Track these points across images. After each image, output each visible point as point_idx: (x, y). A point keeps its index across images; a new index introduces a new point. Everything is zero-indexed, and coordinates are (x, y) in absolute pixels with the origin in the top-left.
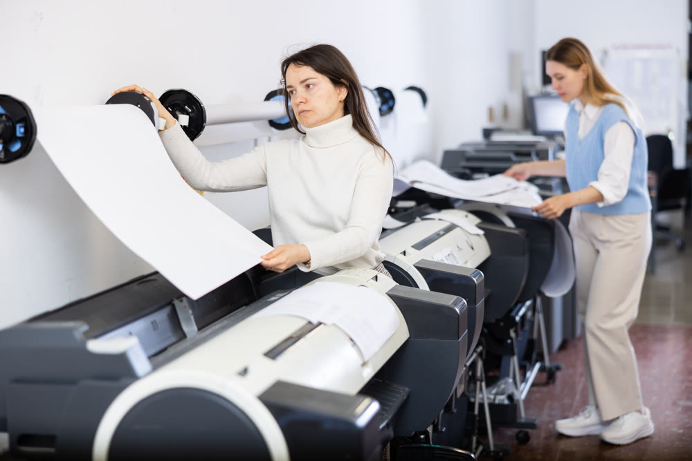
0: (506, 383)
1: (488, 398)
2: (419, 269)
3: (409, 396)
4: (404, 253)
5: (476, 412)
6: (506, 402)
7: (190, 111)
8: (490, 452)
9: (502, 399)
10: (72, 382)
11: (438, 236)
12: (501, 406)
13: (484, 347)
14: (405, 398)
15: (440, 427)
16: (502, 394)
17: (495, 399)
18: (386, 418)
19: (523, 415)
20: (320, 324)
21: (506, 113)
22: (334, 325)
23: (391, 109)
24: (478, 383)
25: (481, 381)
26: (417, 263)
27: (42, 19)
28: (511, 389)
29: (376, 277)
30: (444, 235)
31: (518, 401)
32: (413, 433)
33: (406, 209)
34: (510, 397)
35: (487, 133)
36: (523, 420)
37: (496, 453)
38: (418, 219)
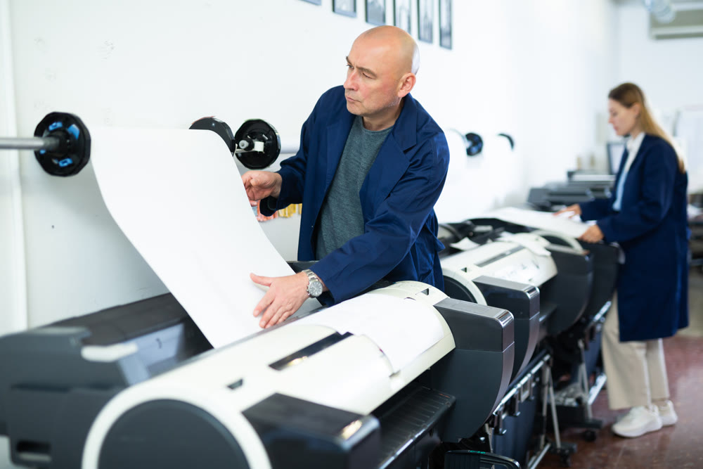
0: (575, 388)
1: (556, 401)
2: (477, 284)
3: (454, 405)
4: (465, 270)
5: (545, 413)
6: (575, 404)
7: (267, 138)
8: (556, 449)
9: (571, 402)
10: (64, 389)
11: (503, 255)
12: (570, 408)
13: (551, 356)
14: (449, 406)
15: (501, 430)
16: (571, 396)
17: (564, 401)
18: (424, 427)
19: (590, 415)
20: (348, 334)
21: (592, 161)
22: (363, 335)
23: (480, 150)
24: (546, 388)
25: (549, 386)
26: (476, 279)
27: (112, 48)
28: (580, 394)
29: (428, 290)
30: (509, 254)
31: (586, 404)
32: (460, 440)
33: (482, 233)
34: (579, 400)
35: (570, 174)
36: (590, 421)
37: (562, 451)
38: (489, 241)
